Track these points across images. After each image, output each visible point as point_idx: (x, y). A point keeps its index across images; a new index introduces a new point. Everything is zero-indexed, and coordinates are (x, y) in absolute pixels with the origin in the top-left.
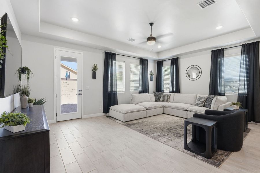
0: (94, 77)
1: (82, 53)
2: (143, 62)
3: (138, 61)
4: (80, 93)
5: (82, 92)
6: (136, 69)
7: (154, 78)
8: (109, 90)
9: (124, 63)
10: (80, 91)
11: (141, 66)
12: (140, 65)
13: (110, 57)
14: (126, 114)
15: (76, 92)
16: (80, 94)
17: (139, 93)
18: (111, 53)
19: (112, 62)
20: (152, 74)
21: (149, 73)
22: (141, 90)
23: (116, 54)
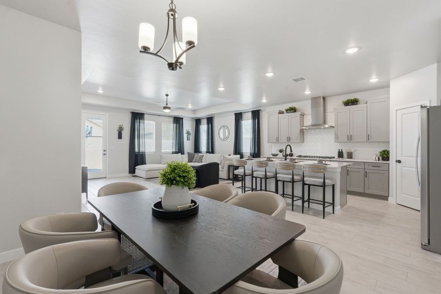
0: (120, 137)
1: (107, 114)
2: (178, 121)
3: (172, 120)
4: (105, 152)
5: (107, 152)
6: (169, 128)
7: (192, 137)
8: (137, 150)
9: (155, 123)
10: (104, 151)
11: (175, 125)
12: (174, 123)
13: (137, 116)
14: (148, 172)
15: (102, 152)
16: (104, 154)
17: (172, 153)
18: (138, 113)
19: (139, 122)
20: (188, 133)
21: (185, 131)
22: (174, 150)
23: (144, 114)
